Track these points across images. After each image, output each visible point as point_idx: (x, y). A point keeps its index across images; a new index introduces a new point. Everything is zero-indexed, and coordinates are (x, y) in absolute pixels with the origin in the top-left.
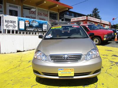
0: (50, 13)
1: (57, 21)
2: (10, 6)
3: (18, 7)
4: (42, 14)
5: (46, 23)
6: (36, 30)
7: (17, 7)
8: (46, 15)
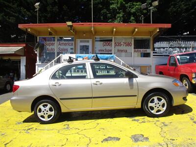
0: (134, 40)
1: (148, 51)
2: (81, 42)
3: (90, 41)
4: (122, 43)
5: (113, 57)
6: (98, 67)
7: (88, 42)
8: (129, 45)
